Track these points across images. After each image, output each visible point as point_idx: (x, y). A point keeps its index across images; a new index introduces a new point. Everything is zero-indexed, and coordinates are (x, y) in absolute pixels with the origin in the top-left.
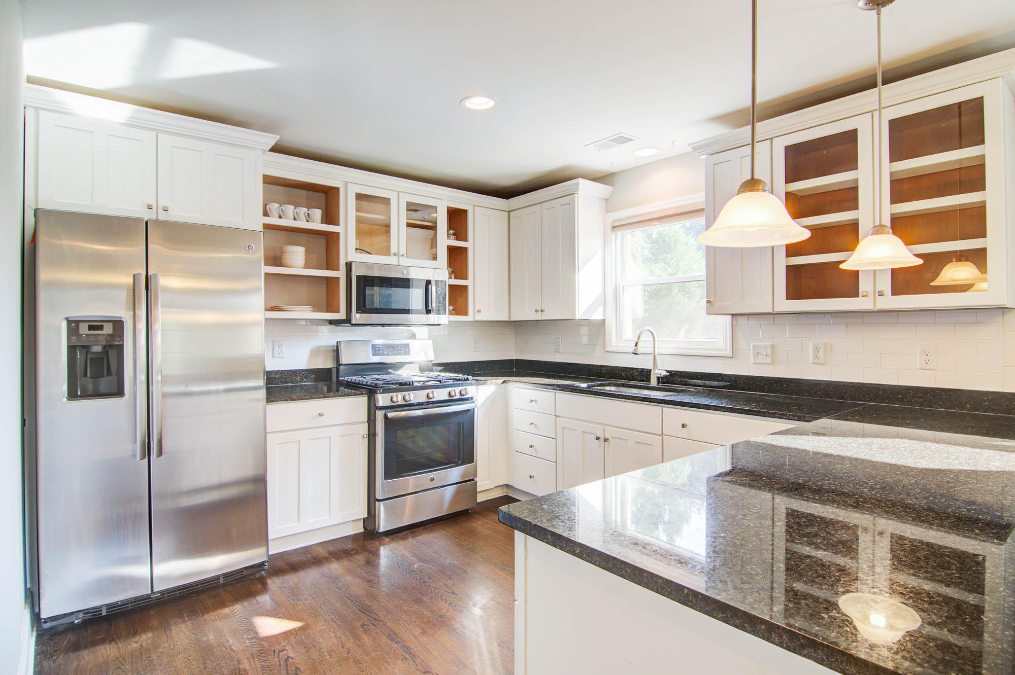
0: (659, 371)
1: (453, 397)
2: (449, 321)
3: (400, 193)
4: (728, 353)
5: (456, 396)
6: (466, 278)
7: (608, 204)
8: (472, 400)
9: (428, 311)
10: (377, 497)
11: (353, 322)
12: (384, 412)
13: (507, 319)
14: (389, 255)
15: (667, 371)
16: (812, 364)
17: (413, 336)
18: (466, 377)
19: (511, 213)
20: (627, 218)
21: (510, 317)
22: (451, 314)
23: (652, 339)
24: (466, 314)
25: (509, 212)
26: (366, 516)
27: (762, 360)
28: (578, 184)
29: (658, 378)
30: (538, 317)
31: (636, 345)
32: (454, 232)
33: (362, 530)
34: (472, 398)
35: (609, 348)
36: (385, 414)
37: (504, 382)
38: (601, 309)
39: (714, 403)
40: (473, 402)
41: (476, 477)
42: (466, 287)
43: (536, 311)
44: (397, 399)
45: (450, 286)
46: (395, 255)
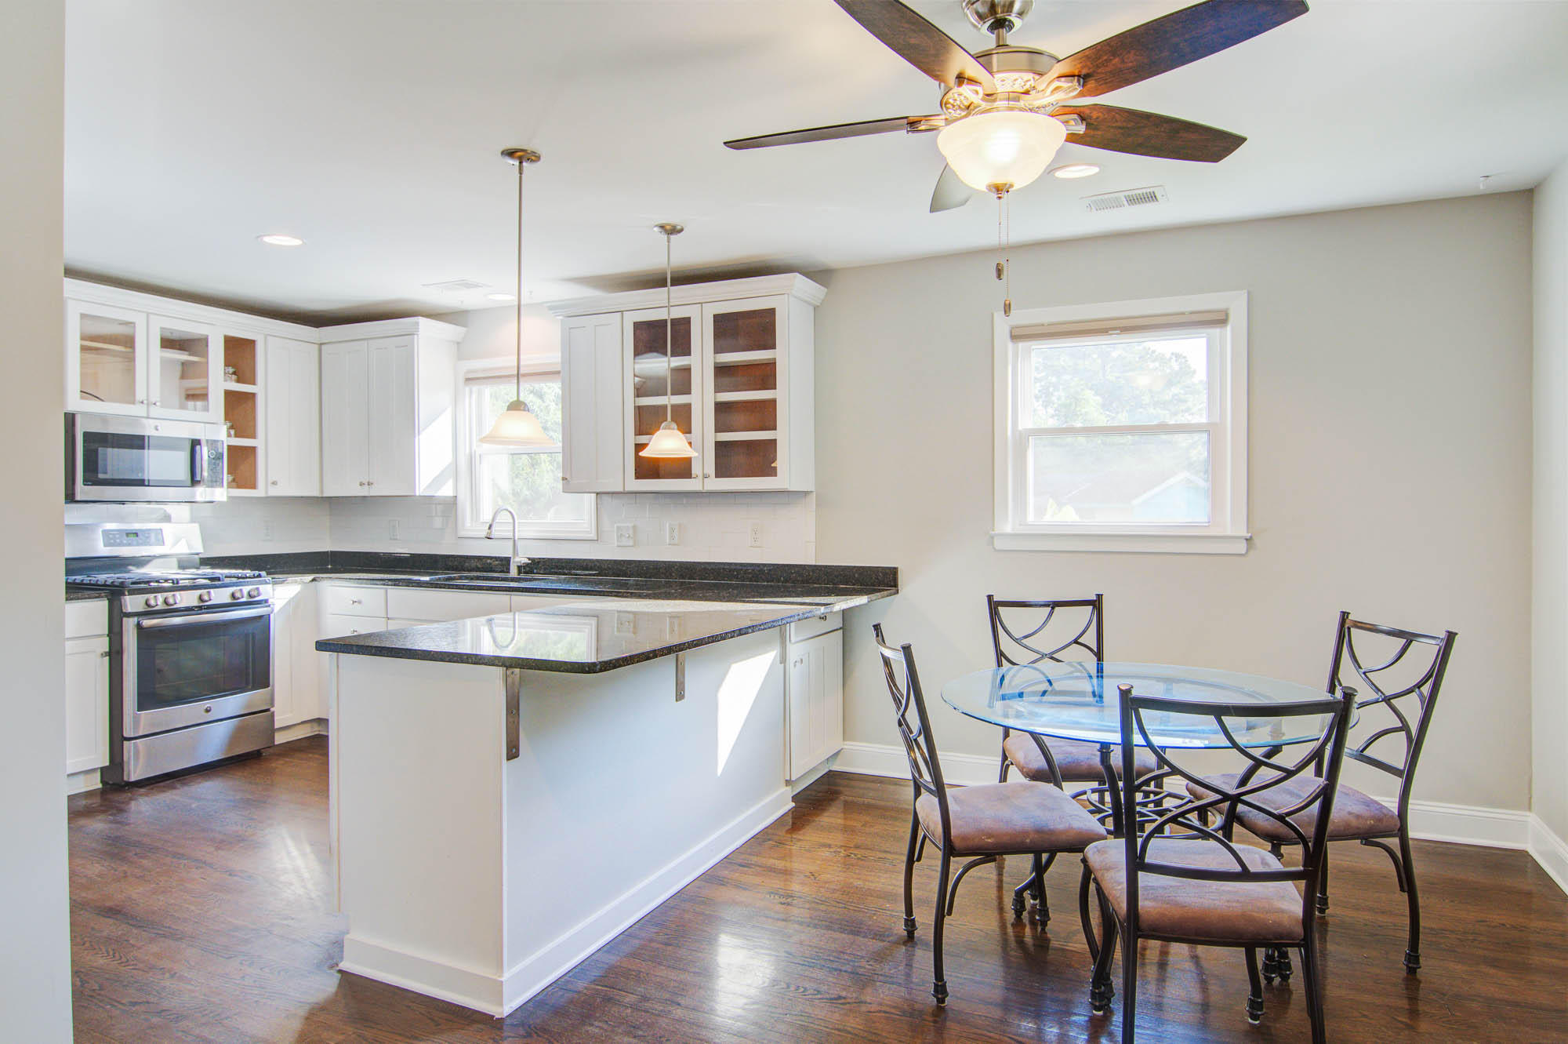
0: (521, 559)
1: (239, 598)
2: (230, 498)
3: (151, 316)
4: (593, 536)
5: (243, 597)
6: (253, 436)
7: (461, 351)
8: (267, 604)
9: (194, 481)
10: (125, 735)
11: (78, 498)
12: (135, 619)
13: (316, 493)
14: (133, 403)
15: (529, 559)
16: (669, 544)
17: (167, 518)
18: (257, 573)
19: (323, 347)
20: (484, 370)
21: (322, 491)
22: (229, 486)
23: (511, 521)
24: (253, 486)
25: (321, 344)
26: (107, 764)
27: (625, 542)
28: (417, 323)
29: (519, 567)
30: (364, 492)
31: (490, 527)
32: (233, 370)
33: (100, 786)
34: (266, 601)
35: (462, 533)
36: (139, 622)
37: (314, 580)
38: (450, 483)
39: (572, 587)
40: (269, 606)
41: (273, 706)
42: (254, 449)
43: (361, 484)
44: (156, 602)
45: (229, 447)
46: (142, 402)
